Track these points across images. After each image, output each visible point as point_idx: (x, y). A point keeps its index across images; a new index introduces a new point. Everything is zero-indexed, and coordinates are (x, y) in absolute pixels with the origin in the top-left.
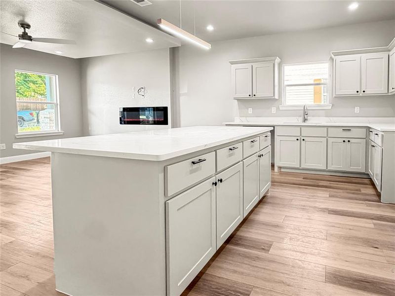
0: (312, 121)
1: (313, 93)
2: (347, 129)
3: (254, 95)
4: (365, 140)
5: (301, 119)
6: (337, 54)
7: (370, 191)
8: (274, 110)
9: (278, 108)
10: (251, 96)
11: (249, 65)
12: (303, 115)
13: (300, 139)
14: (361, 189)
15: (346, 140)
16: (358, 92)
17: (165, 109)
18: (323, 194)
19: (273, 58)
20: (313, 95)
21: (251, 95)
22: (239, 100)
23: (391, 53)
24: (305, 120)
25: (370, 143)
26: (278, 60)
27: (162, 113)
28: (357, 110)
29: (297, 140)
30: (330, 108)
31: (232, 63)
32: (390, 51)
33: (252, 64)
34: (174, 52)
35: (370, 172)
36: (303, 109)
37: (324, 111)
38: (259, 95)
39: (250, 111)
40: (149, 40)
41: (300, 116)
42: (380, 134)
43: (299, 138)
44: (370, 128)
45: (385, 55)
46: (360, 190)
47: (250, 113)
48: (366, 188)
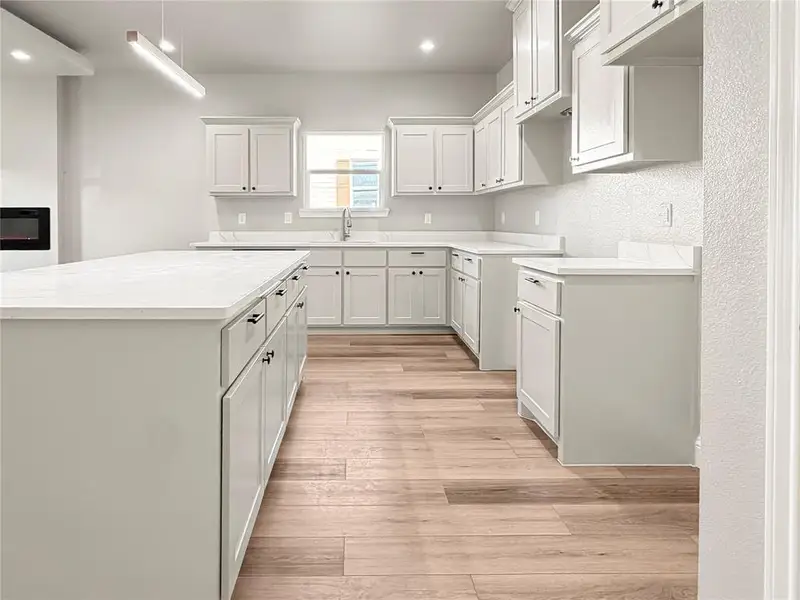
0: (357, 238)
1: (335, 185)
2: (418, 252)
3: (254, 189)
4: (444, 270)
5: (337, 235)
6: (398, 122)
7: (458, 354)
8: (288, 218)
9: (296, 215)
10: (247, 190)
11: (243, 129)
12: (341, 226)
13: (343, 271)
14: (446, 352)
15: (417, 271)
16: (431, 188)
17: (44, 214)
18: (393, 367)
19: (290, 119)
20: (335, 190)
21: (247, 187)
22: (219, 197)
23: (477, 128)
24: (345, 237)
25: (452, 275)
26: (297, 124)
27: (34, 222)
28: (428, 218)
29: (337, 273)
30: (386, 215)
31: (208, 122)
32: (474, 124)
33: (249, 126)
34: (68, 85)
35: (455, 324)
36: (341, 216)
37: (376, 221)
38: (263, 188)
39: (242, 219)
40: (20, 55)
41: (336, 230)
42: (476, 259)
43: (339, 270)
44: (451, 249)
45: (468, 130)
46: (445, 356)
47: (240, 222)
48: (453, 349)
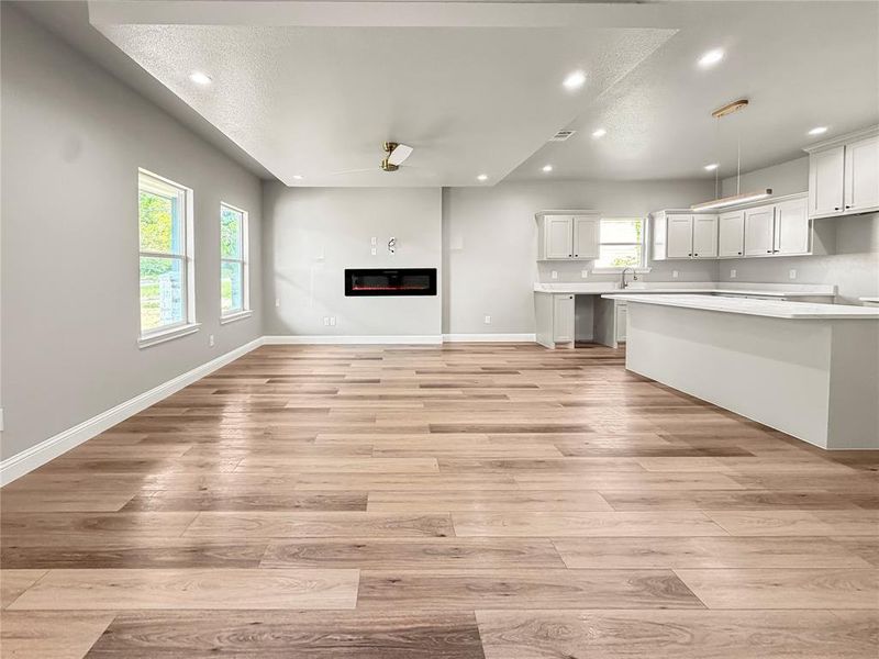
3: (576, 256)
6: (669, 213)
9: (589, 272)
16: (690, 255)
17: (432, 273)
21: (572, 255)
24: (624, 286)
27: (427, 278)
30: (649, 272)
32: (718, 213)
33: (573, 216)
36: (622, 273)
37: (642, 276)
39: (555, 275)
47: (553, 277)
